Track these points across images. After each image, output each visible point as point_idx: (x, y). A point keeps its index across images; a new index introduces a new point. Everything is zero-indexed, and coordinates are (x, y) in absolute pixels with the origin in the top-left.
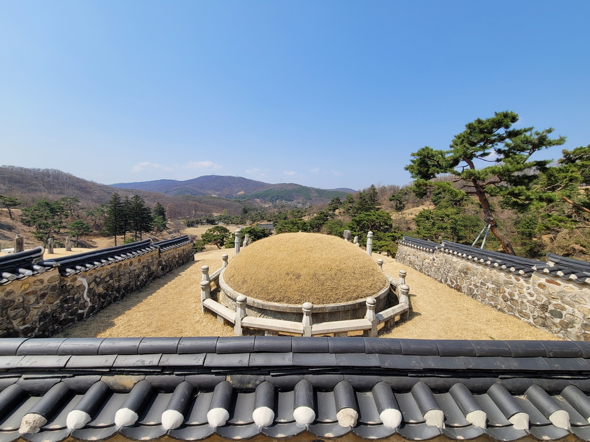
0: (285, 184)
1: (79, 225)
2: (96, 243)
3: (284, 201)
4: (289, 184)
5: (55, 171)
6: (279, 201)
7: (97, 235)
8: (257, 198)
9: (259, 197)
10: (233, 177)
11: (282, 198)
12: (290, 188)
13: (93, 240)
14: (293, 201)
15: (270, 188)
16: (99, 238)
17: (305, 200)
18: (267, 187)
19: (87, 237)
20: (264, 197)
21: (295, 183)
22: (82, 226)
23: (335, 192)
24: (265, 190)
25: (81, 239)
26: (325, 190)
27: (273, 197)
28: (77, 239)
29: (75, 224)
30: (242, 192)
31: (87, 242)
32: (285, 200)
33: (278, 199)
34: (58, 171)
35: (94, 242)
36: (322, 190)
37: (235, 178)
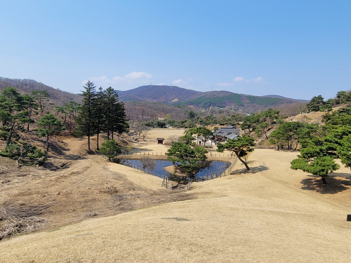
0: (216, 91)
1: (50, 120)
2: (67, 144)
3: (216, 107)
4: (220, 91)
5: (31, 80)
6: (212, 107)
7: (67, 135)
8: (190, 105)
9: (192, 103)
10: (168, 86)
11: (214, 105)
12: (221, 95)
13: (64, 141)
14: (225, 107)
15: (202, 95)
16: (69, 138)
17: (237, 106)
18: (199, 95)
19: (58, 137)
20: (197, 103)
21: (226, 91)
22: (53, 121)
23: (268, 98)
24: (198, 97)
25: (52, 140)
26: (257, 97)
27: (206, 104)
28: (48, 139)
29: (45, 119)
30: (176, 100)
31: (58, 143)
32: (218, 106)
33: (210, 105)
34: (33, 80)
35: (65, 144)
36: (254, 97)
37: (169, 87)
